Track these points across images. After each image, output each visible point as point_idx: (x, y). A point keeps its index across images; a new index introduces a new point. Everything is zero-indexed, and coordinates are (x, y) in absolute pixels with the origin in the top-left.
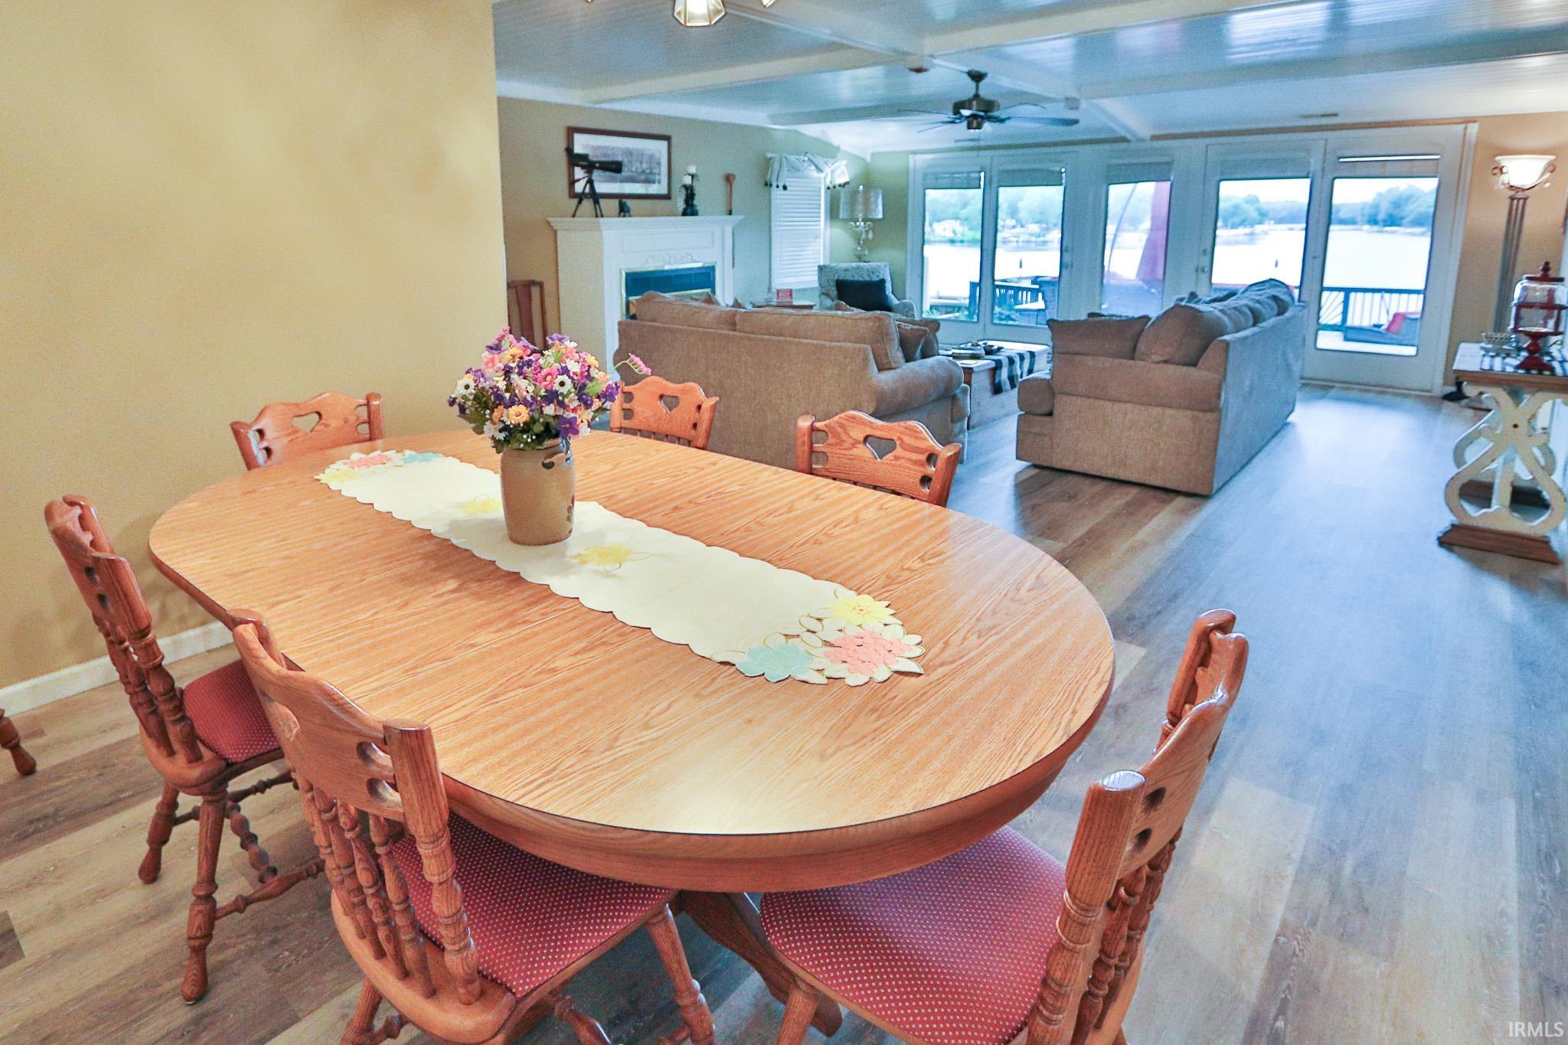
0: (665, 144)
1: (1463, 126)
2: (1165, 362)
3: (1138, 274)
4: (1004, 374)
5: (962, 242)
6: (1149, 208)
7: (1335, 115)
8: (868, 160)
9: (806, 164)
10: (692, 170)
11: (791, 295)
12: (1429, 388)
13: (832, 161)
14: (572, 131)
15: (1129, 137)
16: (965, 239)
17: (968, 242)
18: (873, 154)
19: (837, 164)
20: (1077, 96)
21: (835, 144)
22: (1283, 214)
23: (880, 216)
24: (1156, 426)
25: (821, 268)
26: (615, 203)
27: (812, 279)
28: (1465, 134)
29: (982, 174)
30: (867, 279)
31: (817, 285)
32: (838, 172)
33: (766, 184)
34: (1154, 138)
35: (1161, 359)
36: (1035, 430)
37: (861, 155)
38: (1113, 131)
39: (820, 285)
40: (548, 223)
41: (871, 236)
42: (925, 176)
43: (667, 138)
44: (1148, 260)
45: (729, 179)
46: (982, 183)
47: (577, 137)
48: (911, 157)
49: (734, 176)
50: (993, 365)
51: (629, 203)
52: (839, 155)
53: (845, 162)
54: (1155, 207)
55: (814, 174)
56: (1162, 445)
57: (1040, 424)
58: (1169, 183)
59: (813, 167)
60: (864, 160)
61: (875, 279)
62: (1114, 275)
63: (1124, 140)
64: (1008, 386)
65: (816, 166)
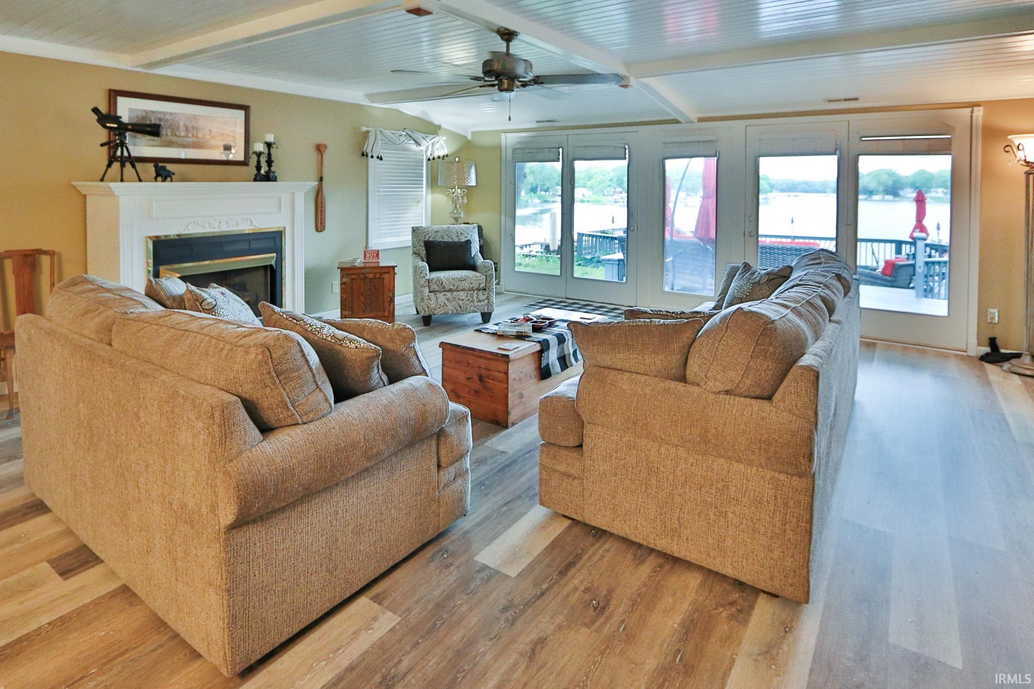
0: (241, 113)
1: (970, 109)
2: (727, 392)
3: (696, 232)
4: (552, 356)
5: (588, 201)
6: (700, 180)
7: (856, 99)
8: (469, 137)
9: (402, 139)
10: (270, 138)
11: (378, 255)
12: (964, 347)
13: (432, 136)
14: (114, 95)
15: (680, 119)
16: (590, 200)
17: (592, 201)
18: (473, 133)
19: (436, 139)
20: (628, 74)
21: (437, 122)
22: (784, 186)
23: (473, 183)
24: (720, 485)
25: (414, 230)
26: (151, 167)
27: (407, 239)
28: (972, 116)
29: (561, 150)
30: (456, 240)
31: (410, 244)
32: (437, 146)
33: (363, 155)
34: (701, 120)
35: (721, 387)
36: (562, 468)
37: (463, 134)
38: (669, 114)
39: (413, 244)
40: (75, 188)
41: (465, 201)
42: (514, 150)
43: (246, 108)
44: (702, 224)
45: (320, 149)
46: (561, 157)
47: (121, 100)
48: (503, 135)
49: (325, 146)
50: (538, 347)
51: (170, 167)
52: (440, 132)
53: (444, 138)
54: (705, 178)
55: (414, 147)
56: (730, 515)
57: (566, 463)
58: (716, 158)
59: (412, 142)
60: (466, 137)
61: (463, 239)
62: (678, 232)
63: (676, 122)
64: (557, 367)
65: (415, 141)
